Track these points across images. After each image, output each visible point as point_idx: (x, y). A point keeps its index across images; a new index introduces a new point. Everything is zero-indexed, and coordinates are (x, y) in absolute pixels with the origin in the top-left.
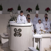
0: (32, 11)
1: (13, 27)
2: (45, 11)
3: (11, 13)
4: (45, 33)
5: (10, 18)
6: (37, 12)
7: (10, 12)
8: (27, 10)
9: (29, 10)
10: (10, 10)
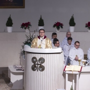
0: (63, 26)
1: (31, 54)
2: (86, 27)
3: (27, 30)
4: (85, 64)
5: (25, 39)
6: (72, 29)
7: (25, 28)
8: (54, 26)
9: (58, 25)
10: (26, 25)
